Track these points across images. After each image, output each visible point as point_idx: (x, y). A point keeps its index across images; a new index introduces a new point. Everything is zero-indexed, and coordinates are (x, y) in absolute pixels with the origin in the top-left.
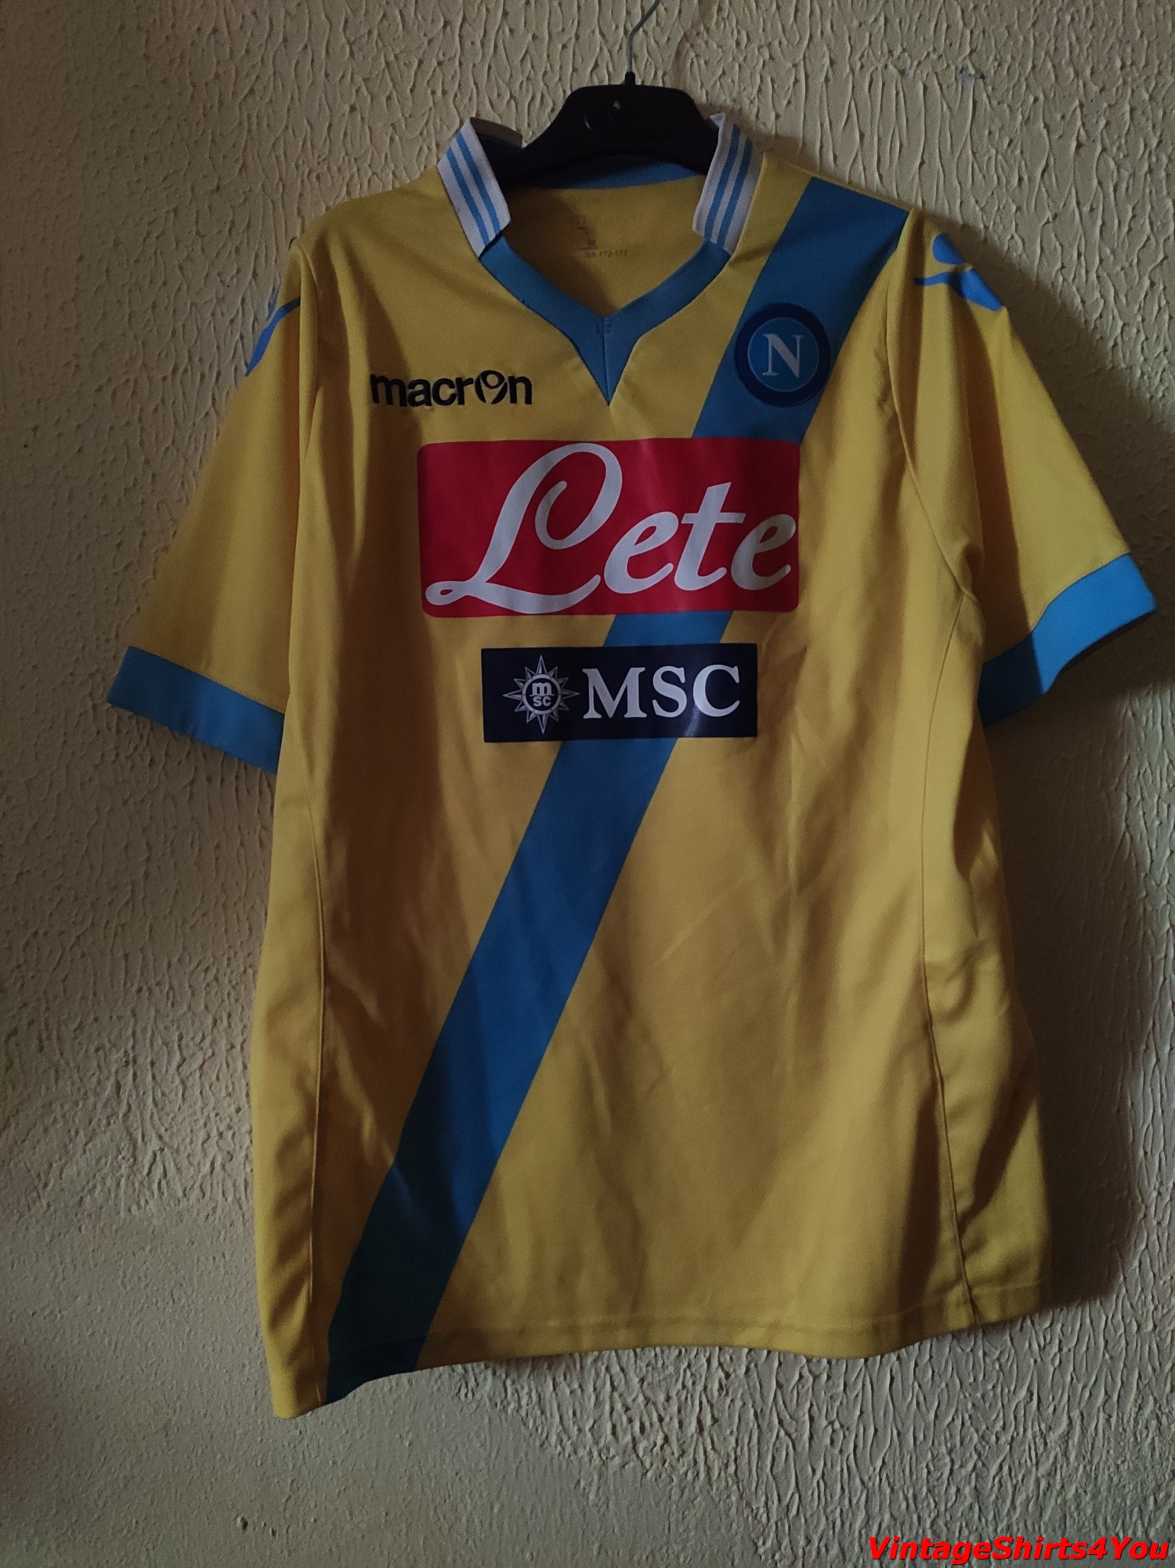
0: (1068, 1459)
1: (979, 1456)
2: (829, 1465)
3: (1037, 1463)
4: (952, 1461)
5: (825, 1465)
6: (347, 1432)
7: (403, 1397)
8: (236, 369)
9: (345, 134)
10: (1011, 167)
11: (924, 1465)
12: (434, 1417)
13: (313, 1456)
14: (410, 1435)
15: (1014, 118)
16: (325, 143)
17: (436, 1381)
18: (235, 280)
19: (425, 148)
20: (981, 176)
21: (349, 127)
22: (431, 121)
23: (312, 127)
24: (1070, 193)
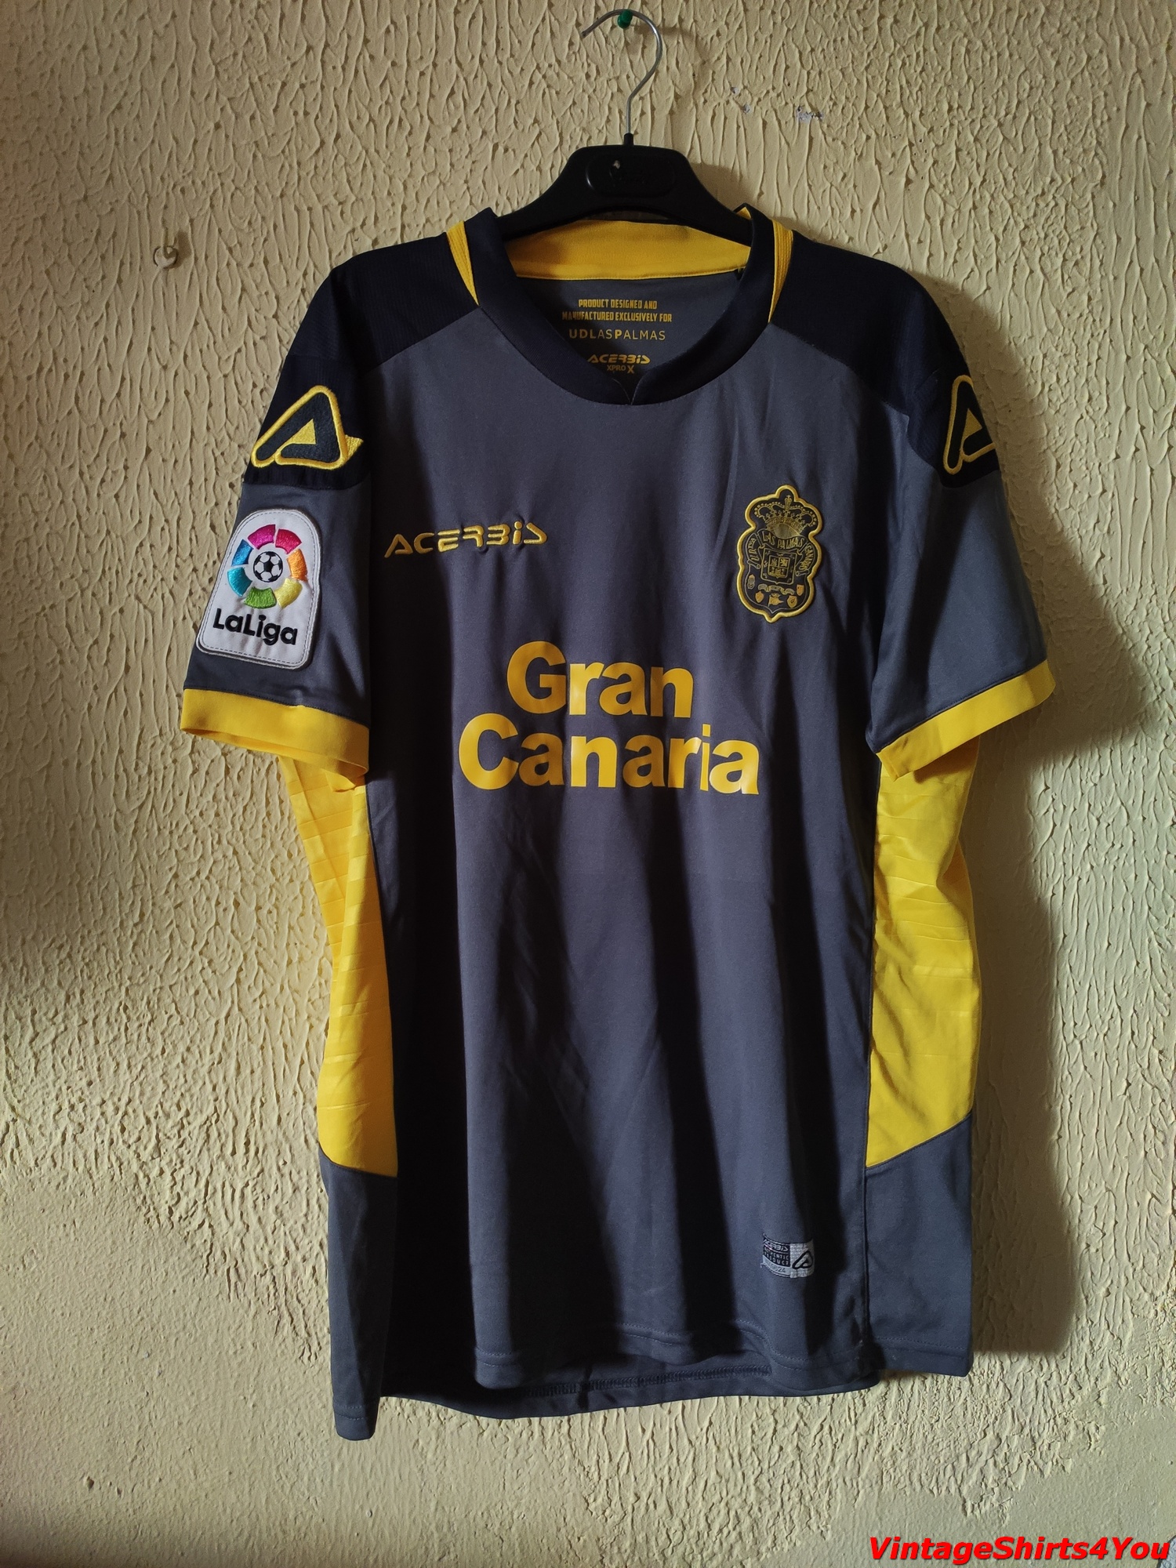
0: (884, 1418)
1: (802, 1417)
2: (658, 1426)
3: (856, 1422)
4: (776, 1422)
5: (654, 1424)
6: (193, 1394)
7: (248, 1360)
8: (99, 370)
9: (210, 150)
10: (844, 200)
11: (749, 1425)
12: (277, 1380)
13: (159, 1417)
14: (254, 1396)
15: (847, 154)
16: (190, 156)
17: (280, 1345)
18: (100, 286)
19: (287, 165)
20: (816, 207)
21: (214, 142)
22: (292, 143)
23: (177, 143)
24: (899, 225)
